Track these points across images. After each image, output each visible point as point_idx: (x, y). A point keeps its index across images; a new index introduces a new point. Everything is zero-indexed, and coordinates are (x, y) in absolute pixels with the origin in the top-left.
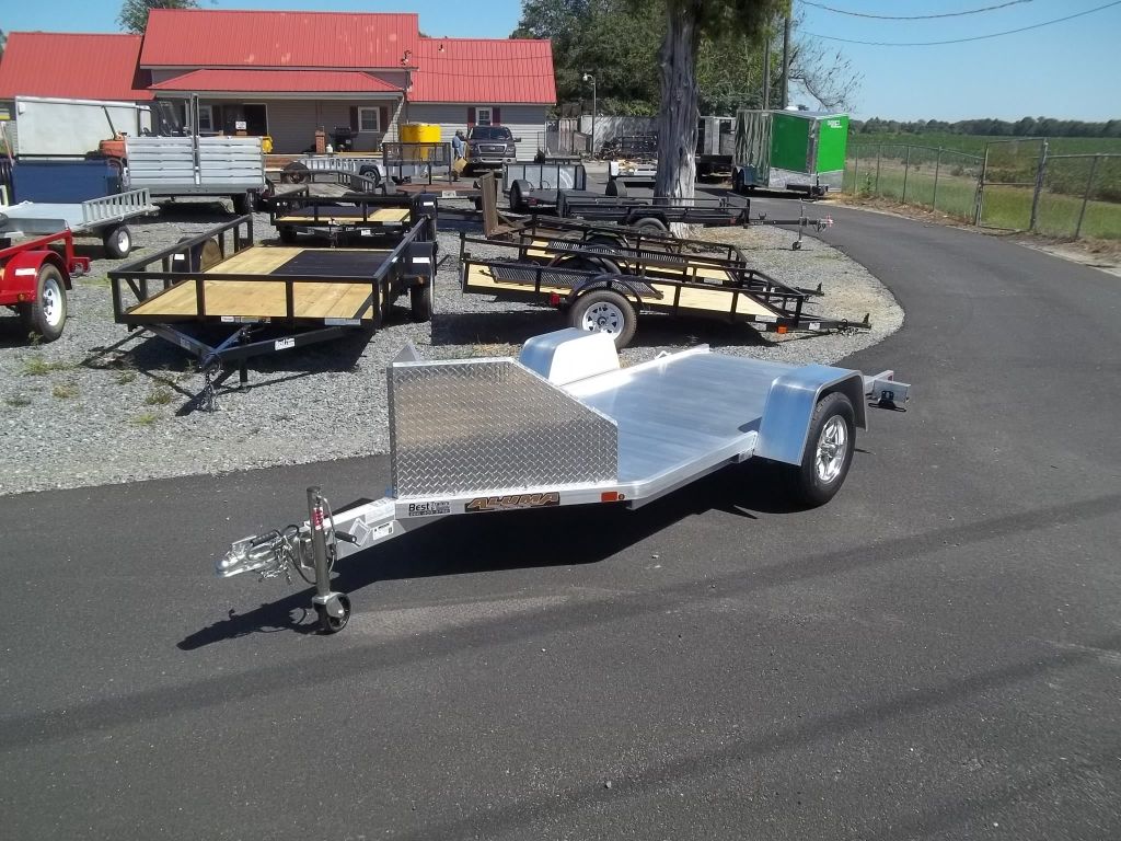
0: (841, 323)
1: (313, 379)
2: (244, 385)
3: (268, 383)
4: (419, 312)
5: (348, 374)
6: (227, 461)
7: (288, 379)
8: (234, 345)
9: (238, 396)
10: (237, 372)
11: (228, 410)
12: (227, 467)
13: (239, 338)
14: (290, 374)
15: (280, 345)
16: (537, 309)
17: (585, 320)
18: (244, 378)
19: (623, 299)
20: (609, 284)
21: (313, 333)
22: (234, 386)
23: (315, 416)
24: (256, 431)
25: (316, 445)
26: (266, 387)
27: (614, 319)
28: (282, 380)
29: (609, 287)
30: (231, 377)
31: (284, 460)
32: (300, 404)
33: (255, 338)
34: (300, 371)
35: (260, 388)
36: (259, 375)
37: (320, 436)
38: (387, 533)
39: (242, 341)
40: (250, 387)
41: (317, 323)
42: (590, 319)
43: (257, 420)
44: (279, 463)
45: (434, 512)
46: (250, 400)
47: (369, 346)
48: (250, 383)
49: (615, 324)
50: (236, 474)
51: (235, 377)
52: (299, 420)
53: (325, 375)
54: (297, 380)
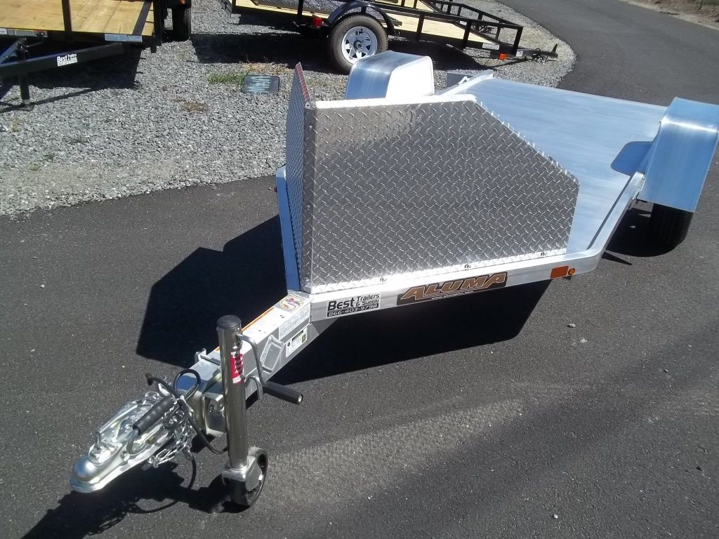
0: (535, 51)
1: (97, 95)
2: (27, 102)
3: (52, 100)
4: (181, 32)
5: (132, 91)
6: (25, 196)
7: (70, 95)
8: (11, 59)
9: (22, 115)
10: (18, 88)
11: (14, 131)
12: (26, 204)
13: (17, 52)
14: (72, 90)
15: (62, 61)
16: (279, 32)
17: (344, 42)
18: (25, 95)
19: (378, 24)
20: (364, 9)
21: (96, 48)
22: (15, 103)
23: (111, 139)
24: (51, 157)
25: (122, 174)
26: (50, 104)
27: (368, 43)
28: (65, 97)
29: (363, 13)
30: (9, 93)
31: (90, 194)
32: (92, 125)
33: (33, 53)
34: (80, 87)
35: (43, 106)
36: (40, 91)
37: (123, 162)
38: (301, 343)
39: (20, 55)
40: (33, 104)
41: (97, 39)
42: (347, 42)
43: (48, 143)
44: (86, 198)
45: (360, 309)
46: (36, 119)
47: (141, 63)
48: (32, 100)
49: (368, 47)
50: (39, 213)
51: (14, 93)
52: (95, 143)
53: (108, 91)
54: (81, 97)
